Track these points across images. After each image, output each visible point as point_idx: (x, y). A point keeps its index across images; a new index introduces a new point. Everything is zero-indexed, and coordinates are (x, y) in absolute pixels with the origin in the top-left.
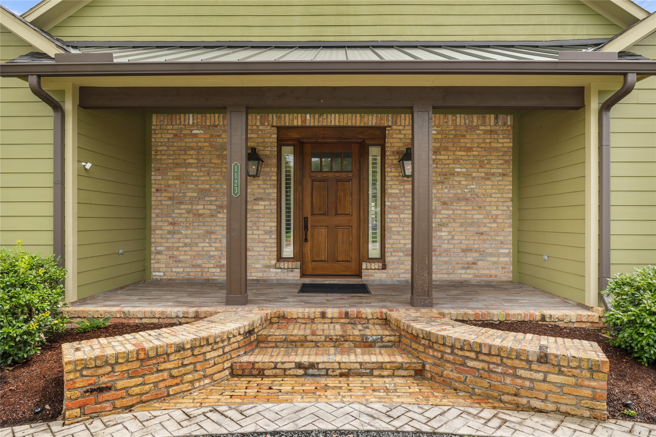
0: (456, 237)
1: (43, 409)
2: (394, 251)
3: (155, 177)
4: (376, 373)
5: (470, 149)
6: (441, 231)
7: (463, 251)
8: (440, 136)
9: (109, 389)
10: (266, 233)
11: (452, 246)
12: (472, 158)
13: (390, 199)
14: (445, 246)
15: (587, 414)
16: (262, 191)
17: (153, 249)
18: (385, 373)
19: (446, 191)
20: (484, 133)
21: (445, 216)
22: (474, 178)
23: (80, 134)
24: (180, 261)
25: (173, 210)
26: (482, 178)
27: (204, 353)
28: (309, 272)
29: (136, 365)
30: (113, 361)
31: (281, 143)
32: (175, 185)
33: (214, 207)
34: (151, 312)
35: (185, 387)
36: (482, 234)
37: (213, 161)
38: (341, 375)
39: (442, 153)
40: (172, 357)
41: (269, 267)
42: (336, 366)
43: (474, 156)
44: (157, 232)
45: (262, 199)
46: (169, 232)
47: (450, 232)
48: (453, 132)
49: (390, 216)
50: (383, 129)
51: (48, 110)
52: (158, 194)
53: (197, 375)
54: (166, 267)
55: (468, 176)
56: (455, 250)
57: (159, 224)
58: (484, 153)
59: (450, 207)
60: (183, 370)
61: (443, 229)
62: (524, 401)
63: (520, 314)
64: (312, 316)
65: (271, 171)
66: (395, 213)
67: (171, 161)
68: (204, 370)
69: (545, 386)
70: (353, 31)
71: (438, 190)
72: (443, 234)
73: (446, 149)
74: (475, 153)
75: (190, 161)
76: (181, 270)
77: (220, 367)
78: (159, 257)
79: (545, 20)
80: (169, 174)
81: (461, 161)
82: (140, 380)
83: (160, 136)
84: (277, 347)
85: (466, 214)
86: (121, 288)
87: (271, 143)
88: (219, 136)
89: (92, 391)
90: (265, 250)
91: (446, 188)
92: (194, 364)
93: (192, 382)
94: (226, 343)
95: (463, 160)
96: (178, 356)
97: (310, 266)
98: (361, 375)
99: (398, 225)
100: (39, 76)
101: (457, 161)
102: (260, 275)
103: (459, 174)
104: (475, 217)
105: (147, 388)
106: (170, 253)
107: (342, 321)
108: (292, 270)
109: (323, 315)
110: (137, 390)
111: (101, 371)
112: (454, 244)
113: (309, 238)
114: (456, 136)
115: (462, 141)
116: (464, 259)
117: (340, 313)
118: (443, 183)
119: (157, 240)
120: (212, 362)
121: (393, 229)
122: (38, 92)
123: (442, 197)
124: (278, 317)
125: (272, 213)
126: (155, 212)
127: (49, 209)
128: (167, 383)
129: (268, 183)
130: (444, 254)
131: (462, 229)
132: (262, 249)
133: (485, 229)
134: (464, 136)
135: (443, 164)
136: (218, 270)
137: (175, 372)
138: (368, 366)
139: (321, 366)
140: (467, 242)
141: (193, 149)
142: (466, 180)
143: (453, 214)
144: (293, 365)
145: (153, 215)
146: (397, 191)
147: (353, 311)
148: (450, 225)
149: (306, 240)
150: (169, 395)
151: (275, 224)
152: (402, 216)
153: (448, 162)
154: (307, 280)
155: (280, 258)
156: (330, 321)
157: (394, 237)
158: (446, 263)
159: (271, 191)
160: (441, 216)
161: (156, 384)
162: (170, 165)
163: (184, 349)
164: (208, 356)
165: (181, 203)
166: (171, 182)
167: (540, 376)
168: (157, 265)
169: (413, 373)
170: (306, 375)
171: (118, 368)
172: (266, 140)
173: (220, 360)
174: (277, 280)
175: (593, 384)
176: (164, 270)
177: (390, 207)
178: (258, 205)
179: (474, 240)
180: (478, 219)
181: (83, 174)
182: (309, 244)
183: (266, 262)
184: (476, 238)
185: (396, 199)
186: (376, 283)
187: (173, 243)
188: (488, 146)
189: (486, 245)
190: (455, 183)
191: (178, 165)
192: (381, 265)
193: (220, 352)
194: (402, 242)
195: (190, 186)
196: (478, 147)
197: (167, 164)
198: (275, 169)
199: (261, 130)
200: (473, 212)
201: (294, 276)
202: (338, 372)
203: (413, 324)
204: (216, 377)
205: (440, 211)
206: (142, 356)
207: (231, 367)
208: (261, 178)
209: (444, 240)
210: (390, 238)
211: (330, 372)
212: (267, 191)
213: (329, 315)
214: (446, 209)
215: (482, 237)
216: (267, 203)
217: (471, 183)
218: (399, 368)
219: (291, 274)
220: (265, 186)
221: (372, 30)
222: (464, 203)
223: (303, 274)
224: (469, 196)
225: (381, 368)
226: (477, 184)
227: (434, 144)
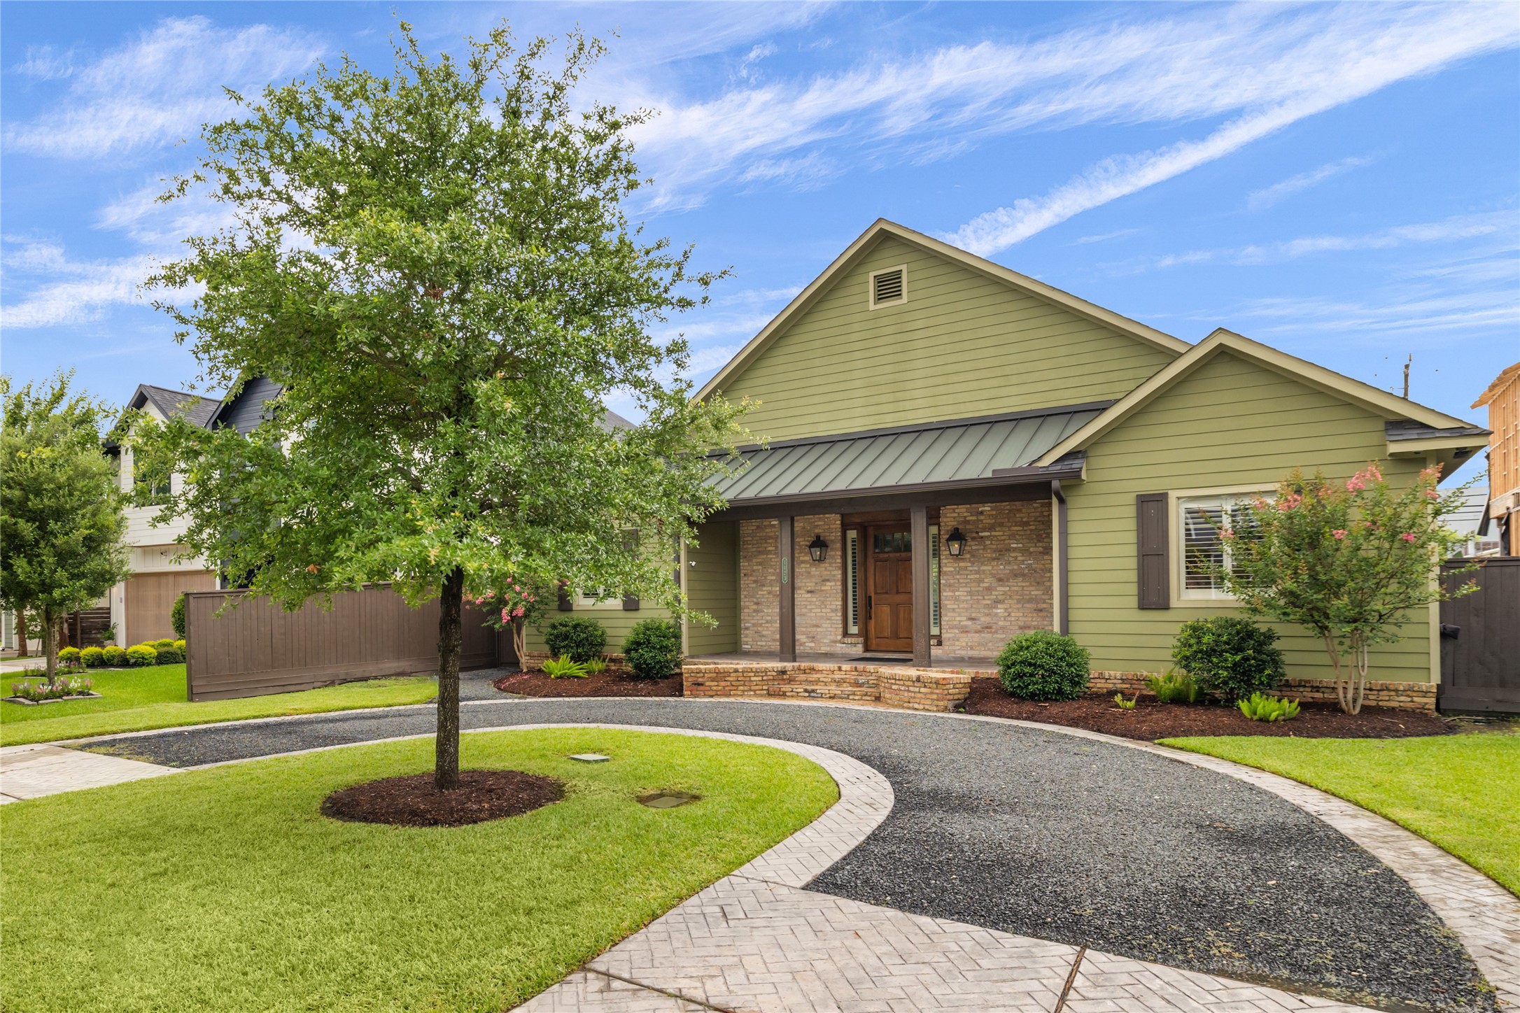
0: (1013, 614)
1: (675, 691)
2: (949, 628)
3: (744, 564)
5: (1027, 524)
6: (997, 608)
7: (1021, 628)
8: (994, 513)
9: (702, 685)
10: (833, 611)
11: (1008, 623)
12: (1028, 532)
13: (946, 577)
14: (1002, 624)
15: (935, 709)
16: (829, 573)
17: (742, 625)
18: (857, 698)
19: (1002, 567)
20: (1041, 506)
21: (1002, 593)
22: (1031, 553)
24: (763, 636)
25: (757, 591)
27: (751, 677)
28: (873, 647)
29: (715, 675)
30: (703, 671)
31: (845, 528)
32: (759, 570)
36: (1041, 610)
38: (830, 697)
39: (997, 529)
41: (835, 643)
43: (1031, 530)
44: (746, 611)
45: (828, 580)
46: (755, 611)
47: (1006, 609)
49: (945, 594)
52: (746, 579)
54: (753, 642)
55: (1024, 551)
56: (1013, 628)
57: (747, 604)
58: (1041, 527)
59: (1007, 584)
61: (999, 606)
62: (911, 705)
65: (837, 555)
66: (951, 591)
67: (755, 549)
68: (750, 686)
70: (910, 415)
71: (993, 566)
72: (1000, 611)
73: (1001, 525)
74: (1032, 528)
75: (770, 548)
76: (764, 643)
78: (747, 632)
79: (1114, 376)
80: (754, 561)
81: (1017, 537)
82: (716, 684)
83: (746, 528)
85: (1023, 590)
87: (835, 530)
89: (697, 685)
90: (831, 628)
91: (1002, 564)
92: (744, 681)
94: (764, 675)
95: (1020, 535)
96: (736, 674)
97: (874, 642)
98: (842, 698)
99: (954, 602)
101: (1012, 536)
102: (828, 649)
103: (1015, 549)
104: (1033, 593)
105: (720, 688)
106: (755, 629)
107: (853, 673)
108: (855, 644)
109: (840, 669)
110: (715, 688)
111: (698, 675)
112: (1011, 621)
113: (873, 616)
114: (1011, 511)
115: (1016, 516)
117: (851, 667)
118: (998, 559)
119: (745, 618)
120: (755, 683)
121: (950, 607)
123: (998, 574)
125: (837, 593)
126: (743, 594)
128: (730, 688)
129: (836, 565)
130: (1000, 631)
131: (1020, 606)
132: (827, 626)
133: (1044, 606)
134: (1019, 511)
135: (998, 540)
137: (734, 683)
140: (1025, 619)
141: (771, 538)
142: (1022, 556)
143: (1009, 591)
144: (803, 691)
145: (742, 597)
146: (952, 569)
148: (1007, 602)
149: (870, 618)
150: (731, 694)
151: (840, 603)
152: (957, 593)
153: (1003, 538)
154: (868, 655)
155: (846, 634)
157: (951, 615)
158: (1002, 640)
159: (836, 572)
160: (997, 593)
161: (724, 687)
162: (754, 553)
163: (737, 671)
165: (763, 585)
166: (755, 568)
168: (745, 639)
169: (873, 698)
170: (809, 696)
171: (706, 676)
172: (832, 526)
173: (760, 683)
177: (944, 585)
178: (826, 584)
179: (1033, 618)
180: (1036, 595)
181: (690, 569)
182: (873, 622)
183: (833, 638)
184: (1036, 616)
185: (951, 577)
187: (758, 620)
190: (1011, 559)
191: (760, 553)
192: (936, 641)
193: (760, 678)
194: (958, 619)
195: (770, 570)
196: (1034, 521)
197: (752, 552)
198: (839, 553)
200: (1031, 588)
201: (858, 650)
205: (996, 588)
206: (717, 671)
208: (828, 562)
209: (1002, 618)
210: (946, 615)
212: (833, 573)
213: (844, 669)
214: (1001, 586)
215: (1041, 615)
216: (833, 583)
217: (1027, 558)
218: (866, 695)
219: (854, 649)
220: (832, 569)
221: (928, 412)
222: (1021, 579)
223: (867, 650)
224: (1026, 571)
225: (854, 694)
226: (1035, 559)
227: (988, 521)
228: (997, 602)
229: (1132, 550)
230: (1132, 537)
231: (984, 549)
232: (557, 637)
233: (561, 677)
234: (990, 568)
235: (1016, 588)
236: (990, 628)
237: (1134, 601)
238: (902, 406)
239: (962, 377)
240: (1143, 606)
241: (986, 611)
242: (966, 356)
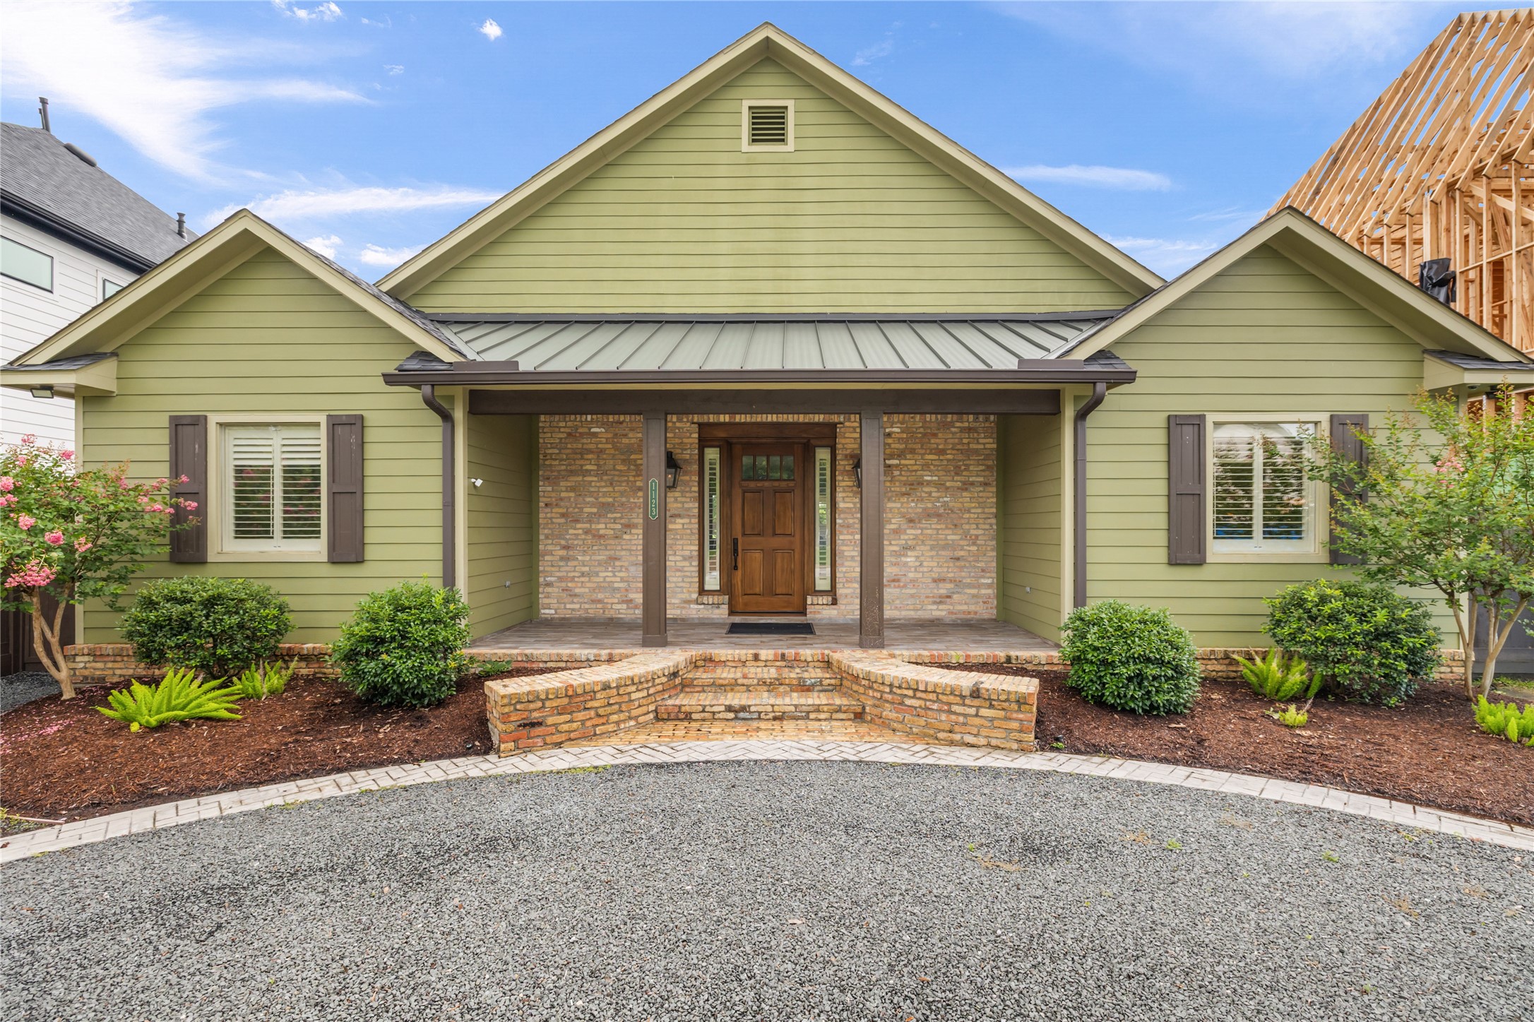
0: (925, 564)
1: (474, 745)
2: (847, 581)
3: (544, 488)
4: (812, 716)
5: (942, 452)
6: (906, 556)
7: (935, 581)
8: (905, 436)
9: (540, 724)
10: (685, 559)
11: (920, 575)
12: (945, 463)
13: (842, 516)
14: (911, 575)
15: (1015, 746)
16: (680, 505)
17: (541, 580)
18: (822, 716)
19: (913, 504)
20: (961, 432)
21: (912, 537)
22: (947, 488)
23: (470, 446)
24: (575, 595)
25: (567, 531)
26: (958, 488)
27: (629, 693)
28: (740, 608)
29: (566, 700)
30: (543, 697)
31: (703, 443)
32: (569, 498)
33: (619, 526)
34: (558, 655)
35: (611, 728)
36: (958, 559)
37: (618, 467)
38: (775, 719)
39: (908, 456)
40: (598, 696)
41: (689, 602)
42: (770, 709)
43: (948, 460)
44: (547, 558)
45: (679, 516)
46: (562, 558)
47: (917, 557)
48: (922, 430)
49: (841, 537)
50: (834, 426)
51: (438, 420)
52: (548, 510)
53: (622, 716)
54: (558, 602)
55: (940, 485)
56: (923, 580)
57: (550, 548)
58: (960, 457)
59: (918, 525)
60: (609, 709)
61: (909, 553)
62: (957, 737)
63: (982, 655)
64: (743, 659)
65: (691, 480)
66: (848, 534)
67: (564, 467)
68: (629, 711)
69: (977, 721)
70: (795, 300)
71: (902, 503)
72: (909, 559)
73: (913, 451)
74: (950, 457)
75: (588, 467)
76: (577, 606)
77: (644, 709)
78: (549, 590)
80: (562, 484)
81: (932, 467)
82: (568, 717)
83: (549, 435)
84: (704, 691)
85: (938, 534)
86: (508, 629)
87: (691, 444)
88: (625, 436)
89: (525, 725)
90: (683, 581)
91: (913, 501)
92: (620, 704)
93: (618, 723)
94: (650, 684)
95: (935, 466)
96: (604, 694)
97: (741, 600)
98: (796, 718)
99: (851, 548)
100: (433, 386)
101: (926, 466)
102: (678, 612)
103: (929, 483)
104: (949, 537)
105: (575, 725)
106: (563, 585)
107: (778, 664)
108: (718, 605)
109: (756, 657)
110: (565, 727)
111: (532, 706)
112: (923, 572)
113: (740, 565)
114: (925, 435)
115: (932, 441)
116: (936, 591)
117: (775, 655)
118: (908, 494)
119: (547, 569)
120: (637, 703)
121: (846, 554)
122: (431, 403)
123: (908, 513)
124: (704, 660)
125: (692, 534)
126: (543, 532)
127: (437, 535)
128: (595, 721)
129: (688, 495)
130: (910, 586)
131: (934, 553)
132: (680, 579)
133: (962, 553)
134: (935, 435)
135: (908, 470)
136: (625, 606)
137: (601, 711)
138: (804, 708)
139: (753, 709)
140: (939, 570)
141: (590, 451)
142: (938, 491)
143: (921, 534)
144: (723, 708)
145: (542, 537)
146: (851, 505)
147: (790, 652)
148: (918, 548)
149: (736, 568)
150: (595, 735)
151: (697, 548)
152: (857, 537)
153: (915, 468)
154: (737, 619)
155: (702, 591)
156: (763, 664)
157: (847, 564)
158: (912, 596)
159: (691, 505)
160: (906, 537)
161: (583, 722)
162: (563, 473)
163: (610, 687)
164: (634, 696)
165: (577, 521)
166: (563, 495)
167: (973, 711)
168: (546, 601)
169: (852, 716)
170: (736, 718)
171: (548, 704)
172: (685, 440)
173: (644, 702)
174: (699, 618)
175: (1021, 716)
176: (556, 606)
177: (842, 526)
178: (675, 523)
179: (948, 567)
180: (953, 540)
181: (473, 491)
182: (739, 573)
183: (685, 596)
184: (951, 565)
185: (849, 516)
186: (824, 622)
187: (567, 572)
188: (966, 447)
189: (963, 574)
190: (924, 495)
191: (572, 473)
192: (830, 598)
193: (644, 693)
194: (857, 570)
195: (588, 499)
196: (952, 449)
197: (559, 471)
198: (694, 478)
199: (679, 428)
200: (947, 532)
201: (722, 613)
202: (771, 715)
203: (853, 664)
204: (641, 719)
205: (905, 530)
206: (570, 693)
207: (656, 711)
208: (678, 489)
209: (910, 567)
210: (842, 565)
211: (762, 716)
212: (686, 506)
213: (763, 657)
214: (912, 528)
215: (958, 564)
216: (686, 521)
217: (944, 494)
218: (839, 710)
219: (717, 611)
220: (684, 499)
221: (819, 300)
222: (935, 520)
223: (732, 612)
224: (941, 511)
225: (818, 711)
226: (952, 496)
227: (897, 446)
228: (907, 548)
229: (1161, 487)
230: (1161, 471)
231: (891, 481)
232: (157, 626)
233: (162, 726)
234: (899, 505)
235: (929, 532)
236: (898, 581)
237: (1162, 554)
238: (785, 286)
239: (864, 260)
240: (1173, 562)
241: (893, 560)
242: (869, 234)
